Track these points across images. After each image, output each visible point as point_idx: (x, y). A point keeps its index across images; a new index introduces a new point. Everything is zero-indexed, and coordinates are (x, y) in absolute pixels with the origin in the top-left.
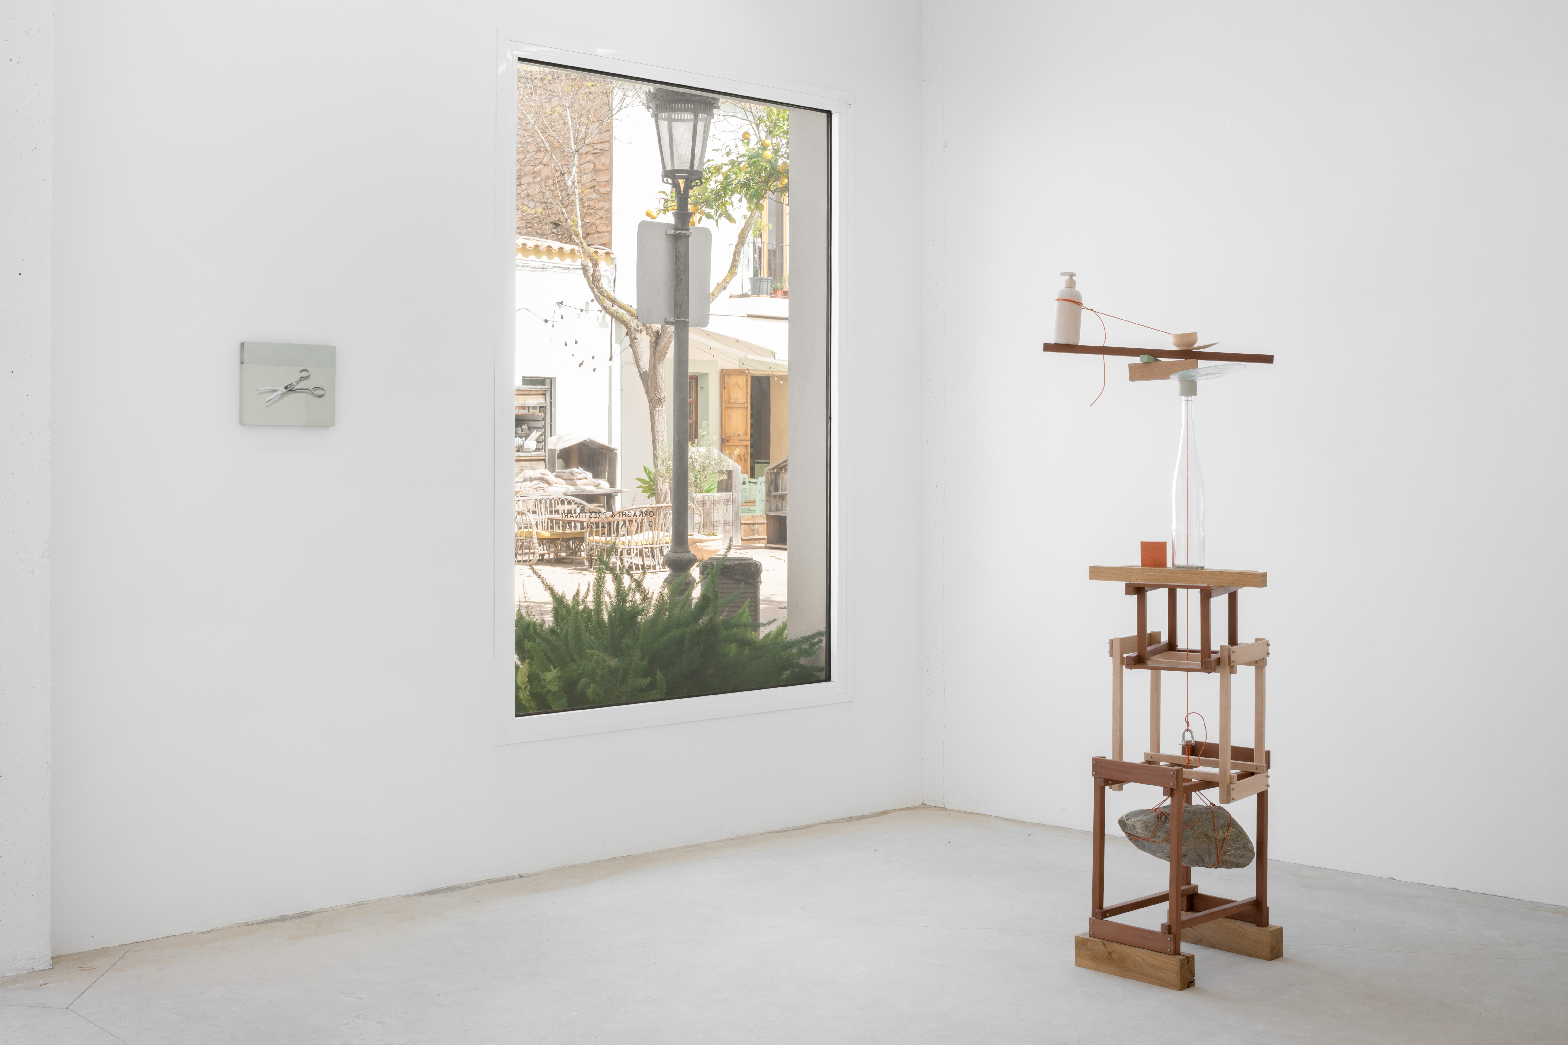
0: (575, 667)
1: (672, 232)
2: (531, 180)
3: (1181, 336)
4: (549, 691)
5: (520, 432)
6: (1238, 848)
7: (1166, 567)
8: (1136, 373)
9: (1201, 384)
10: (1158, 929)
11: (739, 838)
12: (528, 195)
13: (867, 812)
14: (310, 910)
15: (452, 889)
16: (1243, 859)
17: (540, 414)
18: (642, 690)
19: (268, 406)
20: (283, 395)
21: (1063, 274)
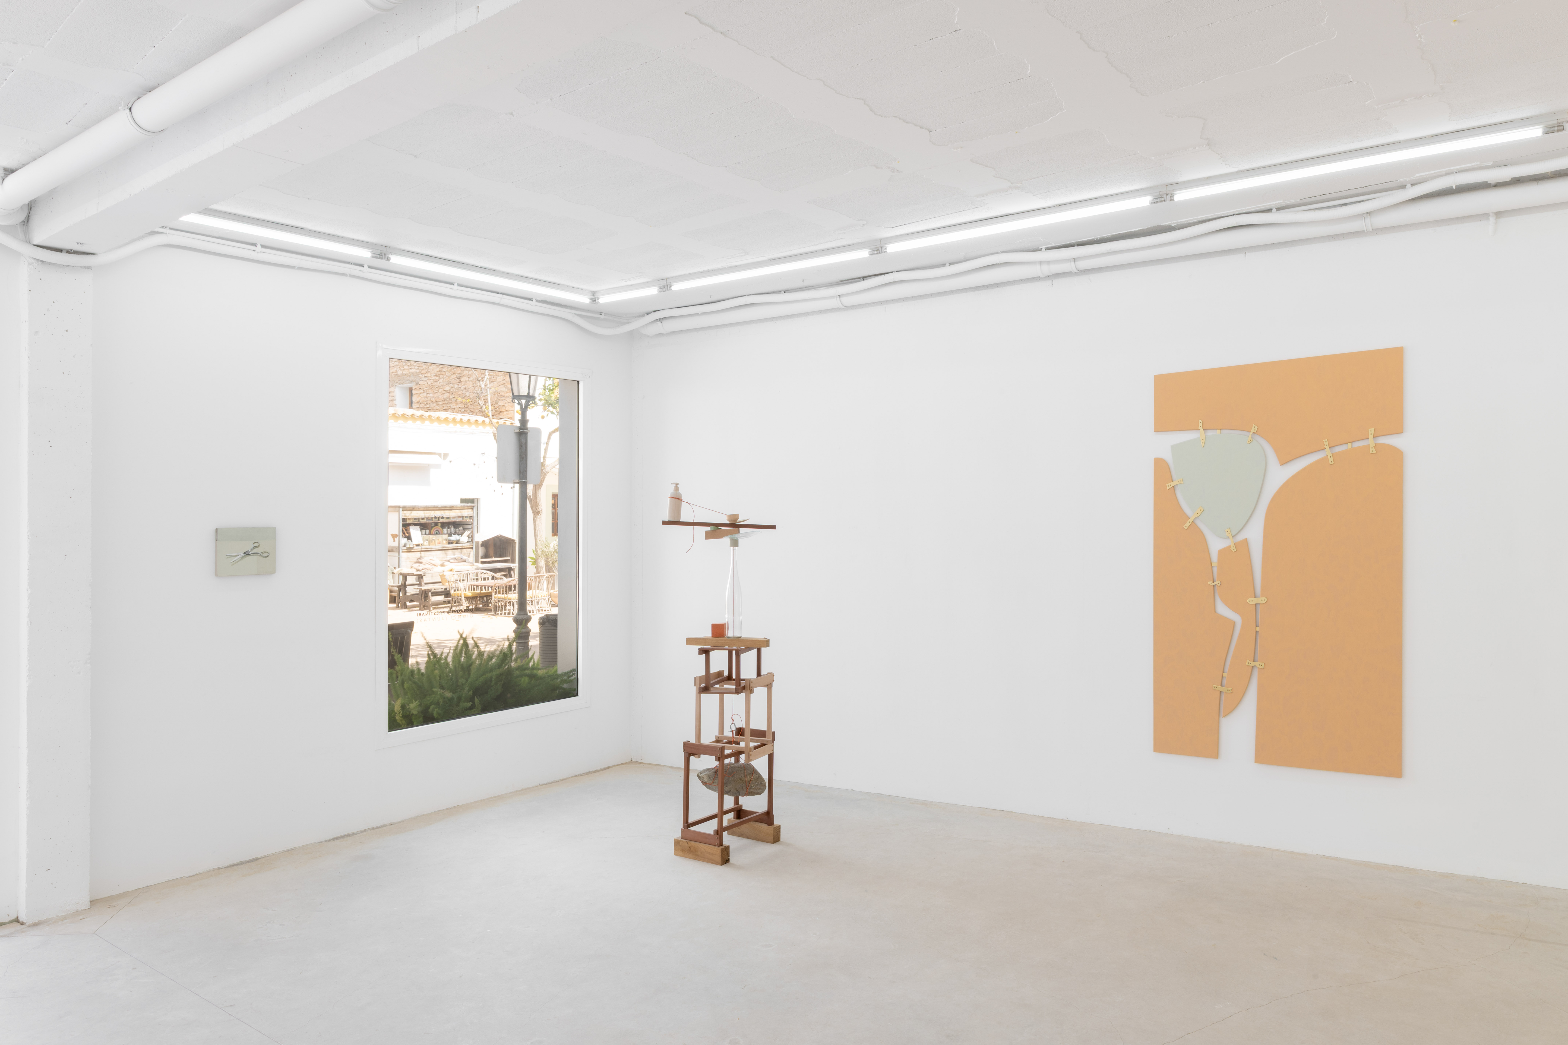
0: (428, 699)
1: (518, 431)
2: (467, 379)
3: (730, 516)
4: (413, 714)
5: (458, 532)
6: (758, 785)
7: (723, 637)
8: (709, 536)
9: (740, 541)
10: (712, 833)
11: (523, 790)
12: (465, 388)
13: (599, 768)
14: (259, 856)
15: (348, 835)
16: (760, 790)
17: (470, 520)
18: (467, 709)
19: (233, 564)
20: (242, 557)
21: (672, 484)
